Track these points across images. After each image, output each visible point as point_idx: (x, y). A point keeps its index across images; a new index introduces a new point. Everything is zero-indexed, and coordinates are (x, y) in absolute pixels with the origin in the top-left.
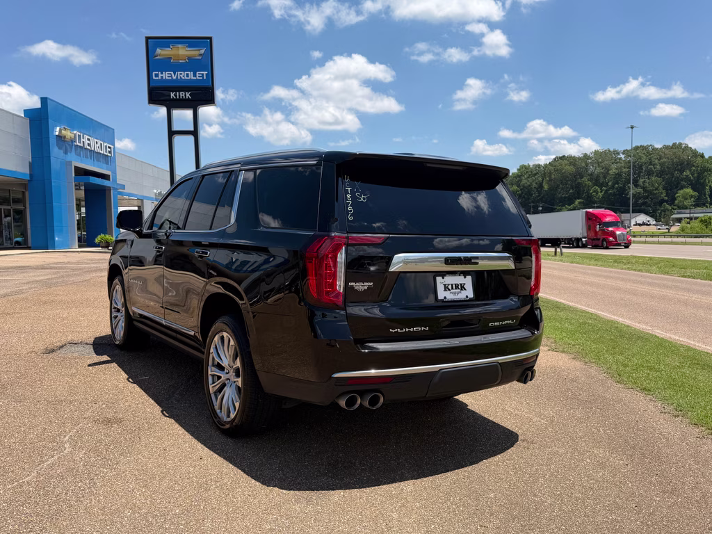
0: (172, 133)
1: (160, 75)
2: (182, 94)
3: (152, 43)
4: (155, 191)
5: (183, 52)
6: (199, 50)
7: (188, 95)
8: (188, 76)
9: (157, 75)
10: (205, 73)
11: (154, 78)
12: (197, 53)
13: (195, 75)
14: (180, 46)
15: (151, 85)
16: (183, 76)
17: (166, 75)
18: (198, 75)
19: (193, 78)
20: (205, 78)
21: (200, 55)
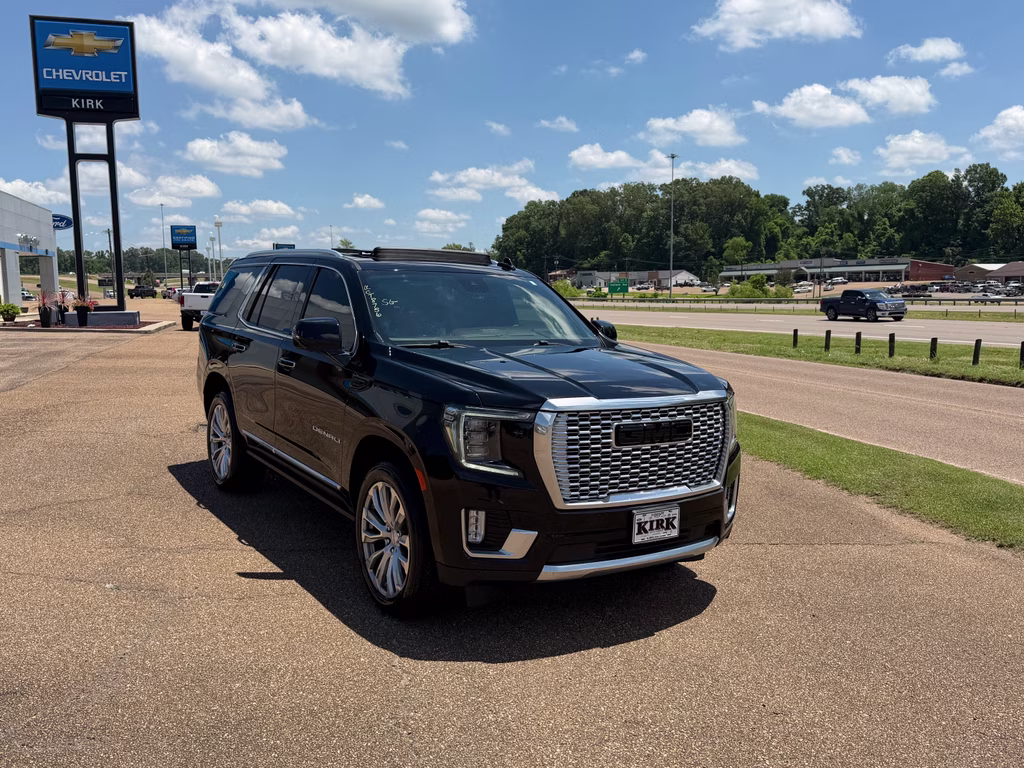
0: (74, 158)
1: (54, 73)
2: (90, 103)
3: (40, 26)
4: (19, 235)
5: (90, 41)
6: (114, 40)
7: (98, 104)
8: (97, 76)
9: (49, 73)
10: (123, 74)
11: (45, 76)
12: (111, 44)
13: (108, 77)
14: (84, 33)
15: (41, 86)
16: (89, 75)
17: (64, 74)
18: (113, 76)
19: (105, 80)
20: (124, 80)
21: (116, 48)
